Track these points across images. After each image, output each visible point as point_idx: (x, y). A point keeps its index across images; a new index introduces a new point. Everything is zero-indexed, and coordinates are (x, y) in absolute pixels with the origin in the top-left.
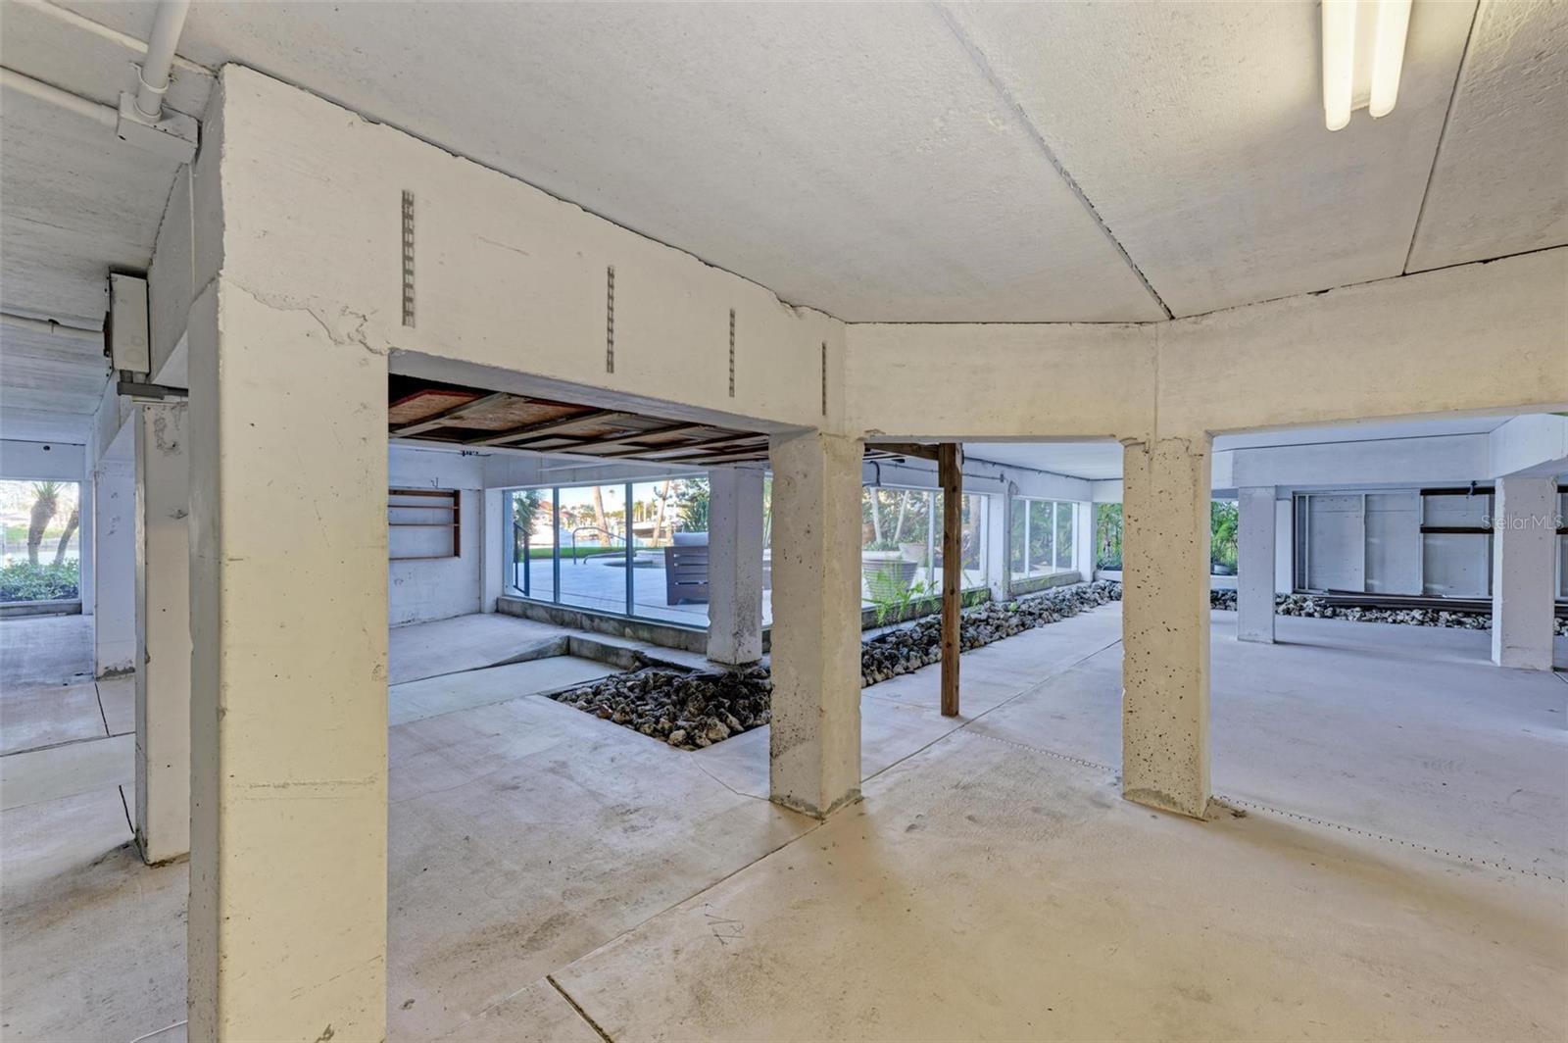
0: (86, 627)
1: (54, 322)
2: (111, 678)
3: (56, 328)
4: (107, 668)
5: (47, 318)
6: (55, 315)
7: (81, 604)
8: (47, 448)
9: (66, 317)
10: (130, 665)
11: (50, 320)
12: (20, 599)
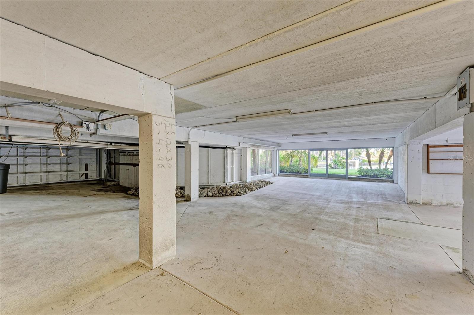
0: (396, 187)
1: (426, 98)
2: (411, 204)
3: (426, 99)
4: (410, 201)
5: (423, 97)
6: (426, 96)
7: (393, 181)
8: (387, 139)
9: (429, 95)
10: (416, 202)
11: (425, 98)
12: (378, 177)
